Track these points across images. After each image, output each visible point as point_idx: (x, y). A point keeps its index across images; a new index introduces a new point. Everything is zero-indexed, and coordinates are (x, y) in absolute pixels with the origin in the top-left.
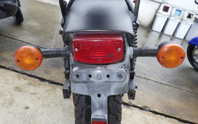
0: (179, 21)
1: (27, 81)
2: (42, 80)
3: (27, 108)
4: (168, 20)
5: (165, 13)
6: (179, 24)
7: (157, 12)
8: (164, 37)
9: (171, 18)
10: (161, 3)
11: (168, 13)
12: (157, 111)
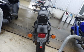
0: (71, 18)
1: (22, 38)
2: (26, 38)
3: (23, 45)
4: (67, 17)
5: (66, 15)
6: (71, 19)
7: (63, 14)
8: (66, 24)
9: (69, 17)
10: (65, 11)
11: (68, 15)
12: (56, 48)
